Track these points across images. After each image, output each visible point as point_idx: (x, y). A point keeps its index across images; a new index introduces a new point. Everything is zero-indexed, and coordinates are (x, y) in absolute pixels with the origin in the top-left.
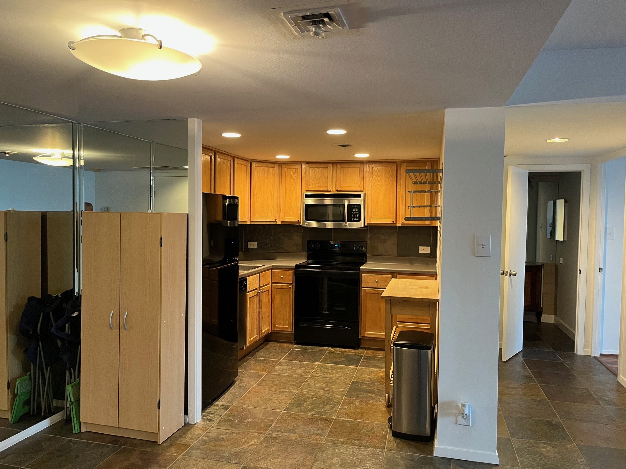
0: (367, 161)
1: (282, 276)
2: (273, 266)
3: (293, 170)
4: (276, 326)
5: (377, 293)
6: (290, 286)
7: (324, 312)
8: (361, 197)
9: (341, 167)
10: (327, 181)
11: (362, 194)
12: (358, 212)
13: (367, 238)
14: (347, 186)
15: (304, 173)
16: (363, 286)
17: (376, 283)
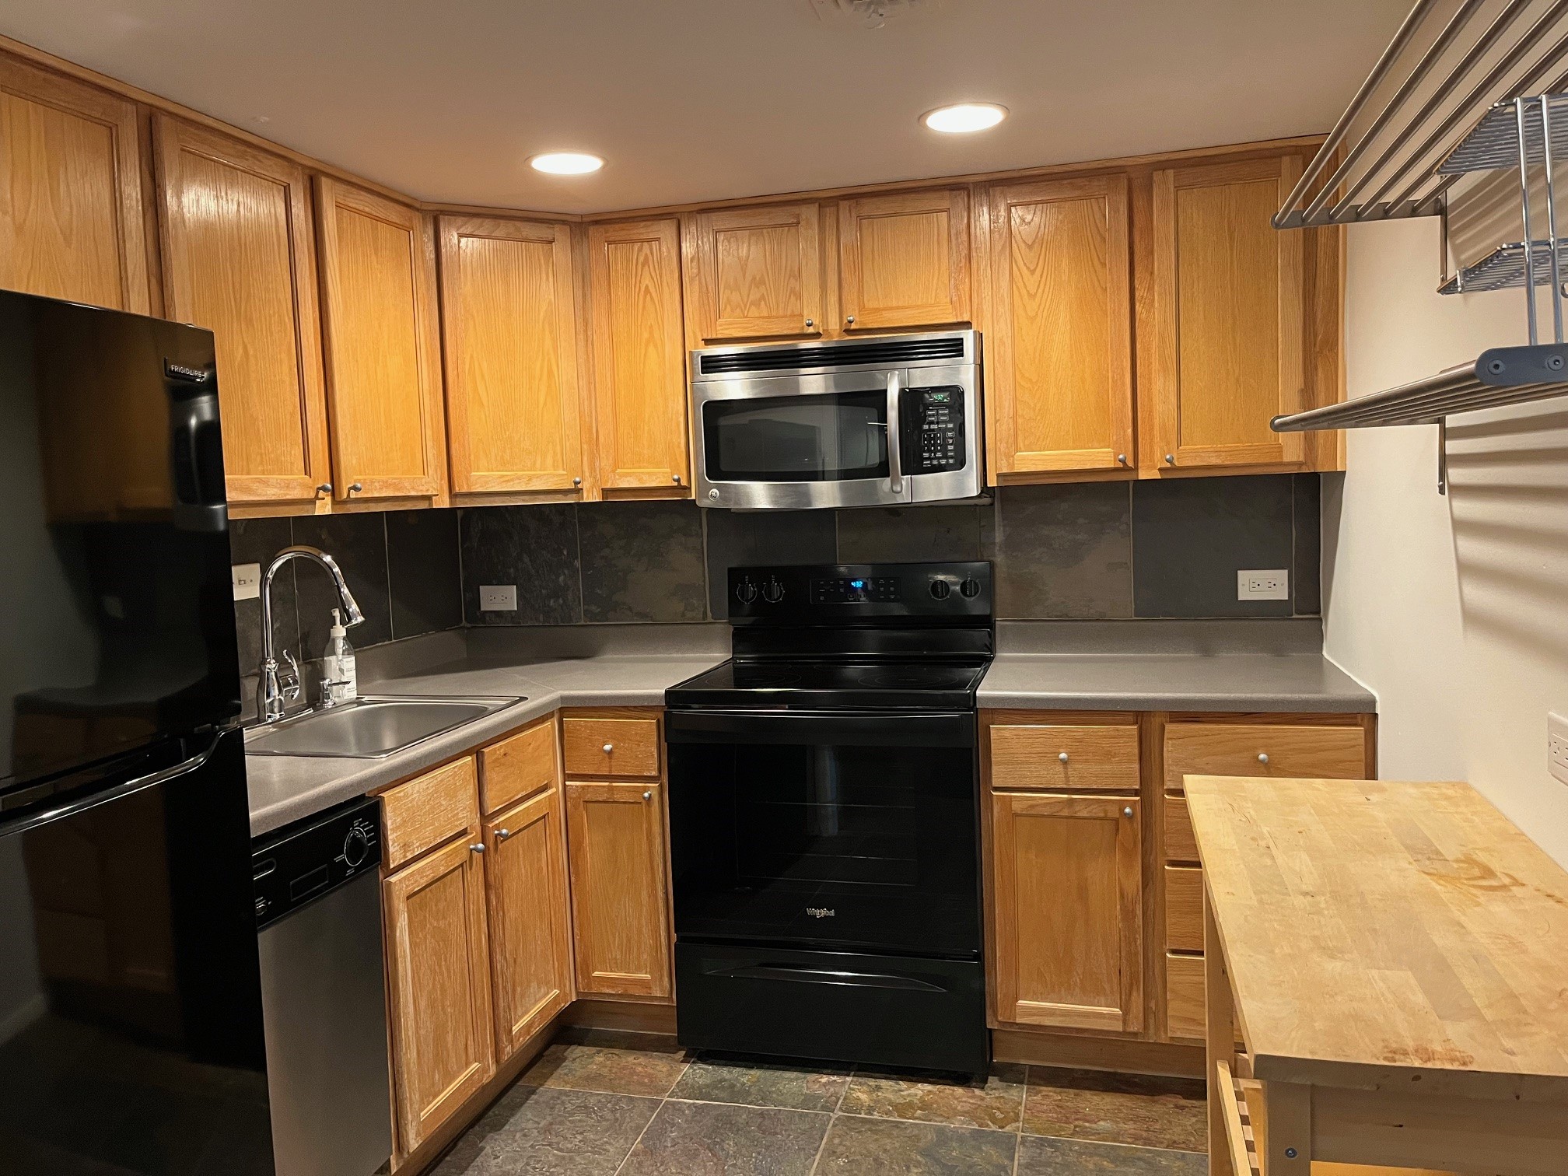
0: (984, 178)
1: (607, 747)
2: (563, 699)
3: (640, 250)
4: (596, 974)
5: (1065, 813)
6: (645, 789)
7: (811, 911)
8: (962, 350)
9: (861, 218)
10: (798, 288)
11: (968, 337)
12: (950, 426)
13: (994, 544)
14: (894, 304)
15: (692, 260)
16: (996, 783)
17: (1060, 768)
